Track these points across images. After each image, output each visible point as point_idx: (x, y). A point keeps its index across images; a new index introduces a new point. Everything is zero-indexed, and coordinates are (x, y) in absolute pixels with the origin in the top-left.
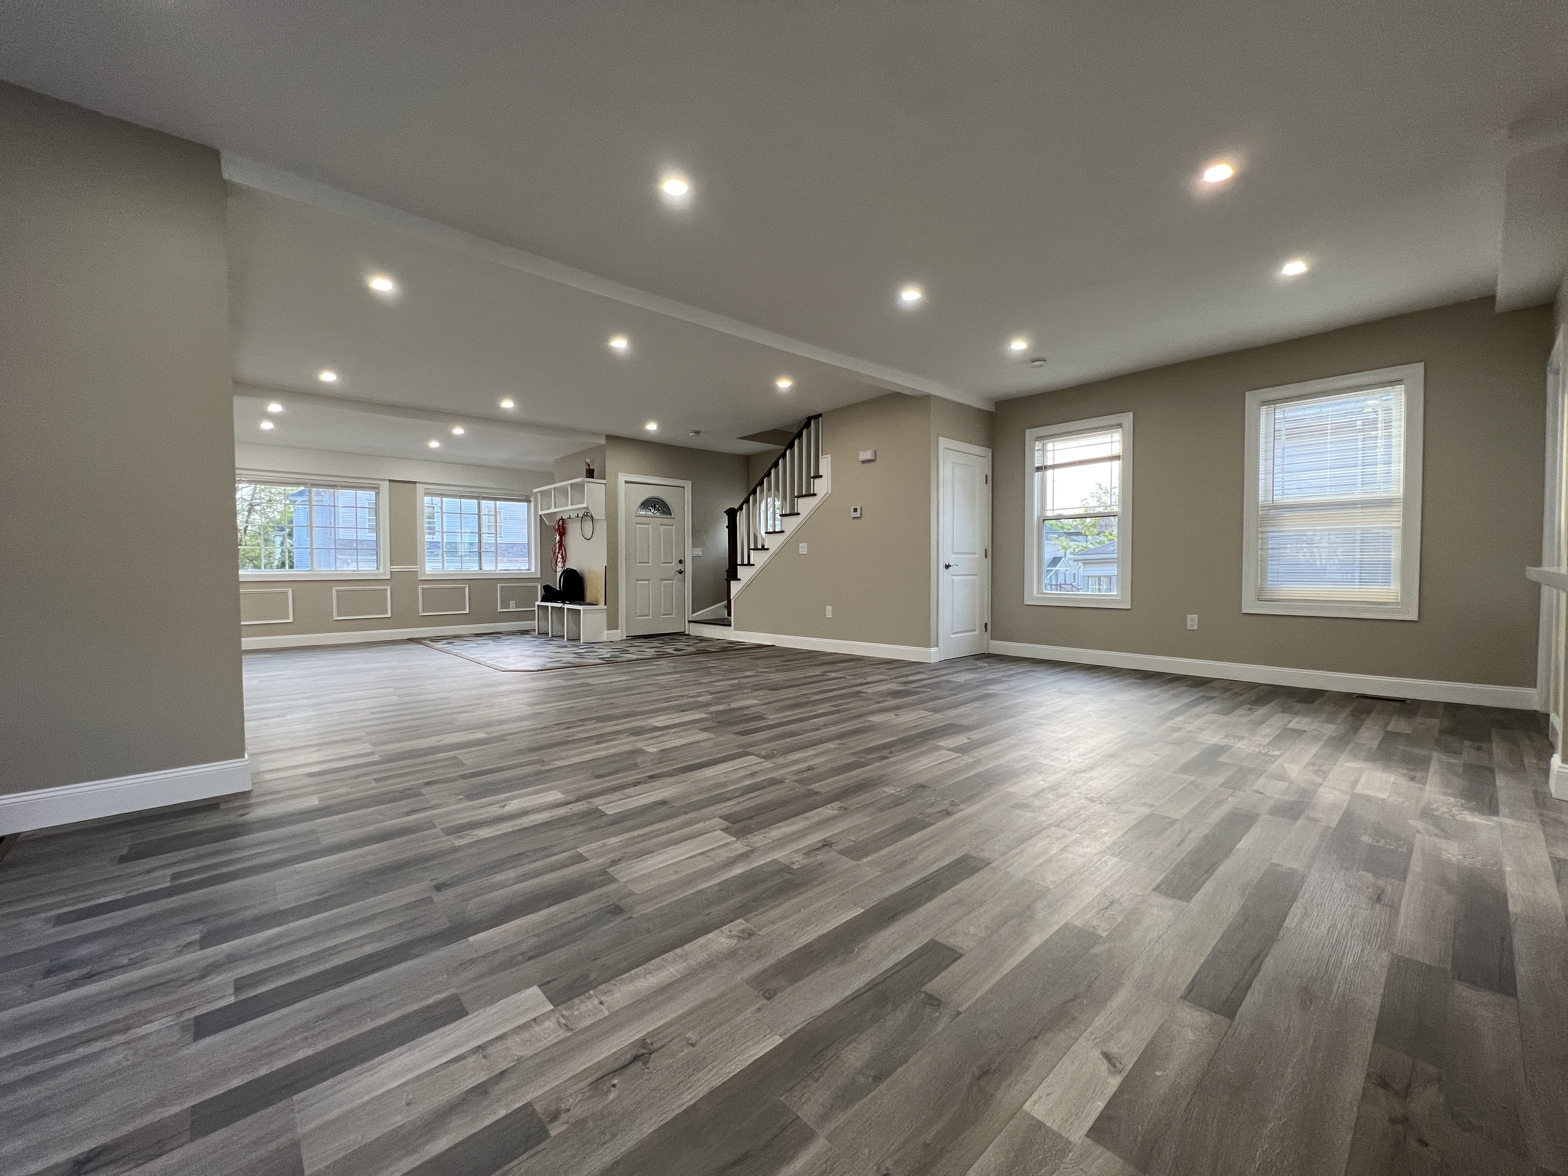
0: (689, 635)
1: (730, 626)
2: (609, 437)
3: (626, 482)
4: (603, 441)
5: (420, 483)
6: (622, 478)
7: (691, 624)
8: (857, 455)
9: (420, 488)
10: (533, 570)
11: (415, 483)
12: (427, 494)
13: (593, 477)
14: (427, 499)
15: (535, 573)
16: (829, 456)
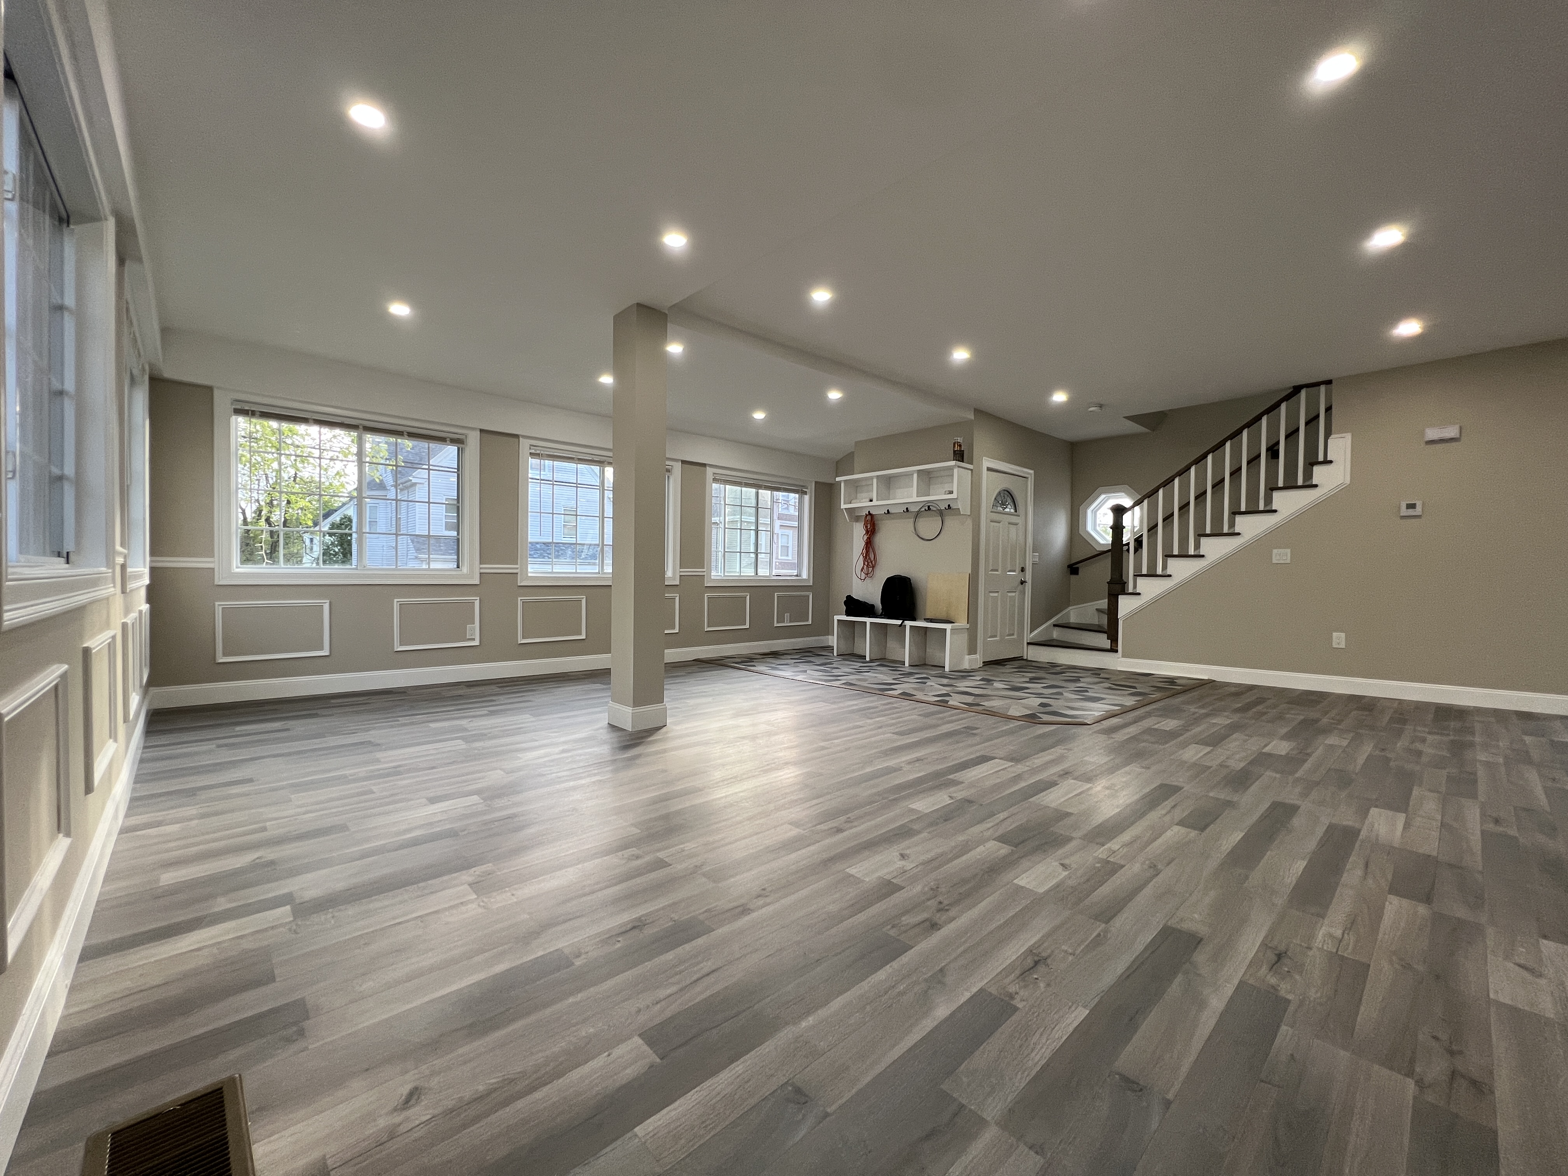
0: (1026, 660)
1: (1117, 651)
2: (978, 412)
3: (989, 469)
4: (971, 416)
5: (711, 466)
6: (987, 463)
7: (1030, 647)
8: (1422, 433)
9: (710, 471)
10: (805, 575)
11: (704, 465)
12: (715, 480)
13: (963, 461)
14: (715, 486)
15: (808, 580)
16: (1348, 436)
